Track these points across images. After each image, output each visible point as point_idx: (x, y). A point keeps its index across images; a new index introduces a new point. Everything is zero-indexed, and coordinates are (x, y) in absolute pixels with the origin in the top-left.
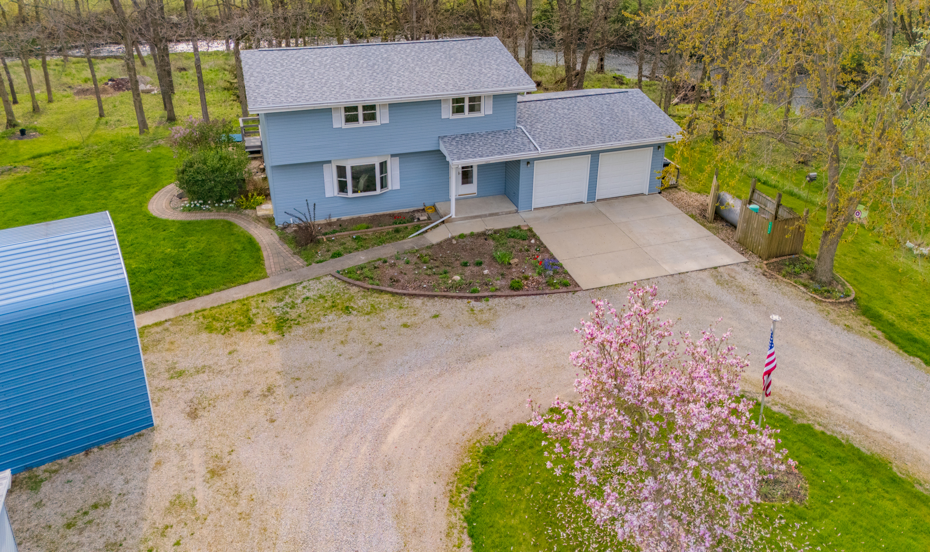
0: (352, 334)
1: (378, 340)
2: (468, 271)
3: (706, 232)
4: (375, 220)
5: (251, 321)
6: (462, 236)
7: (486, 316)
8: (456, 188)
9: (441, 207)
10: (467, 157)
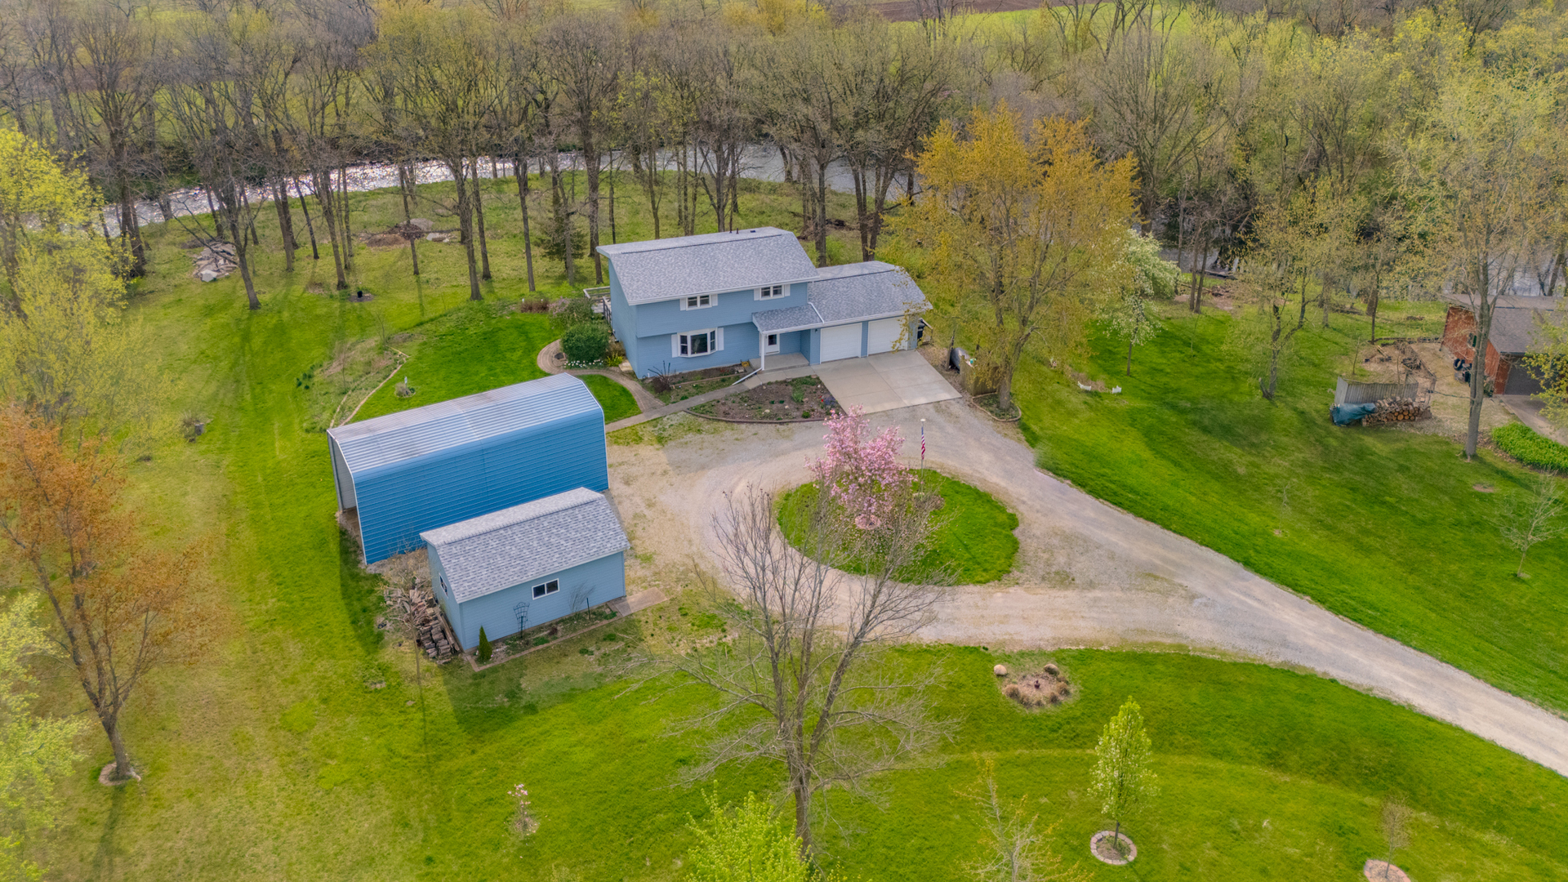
0: (705, 444)
1: (721, 447)
2: (775, 406)
3: (941, 377)
4: (706, 373)
5: (641, 439)
6: (769, 383)
7: (786, 433)
8: (764, 348)
9: (754, 362)
10: (773, 328)
